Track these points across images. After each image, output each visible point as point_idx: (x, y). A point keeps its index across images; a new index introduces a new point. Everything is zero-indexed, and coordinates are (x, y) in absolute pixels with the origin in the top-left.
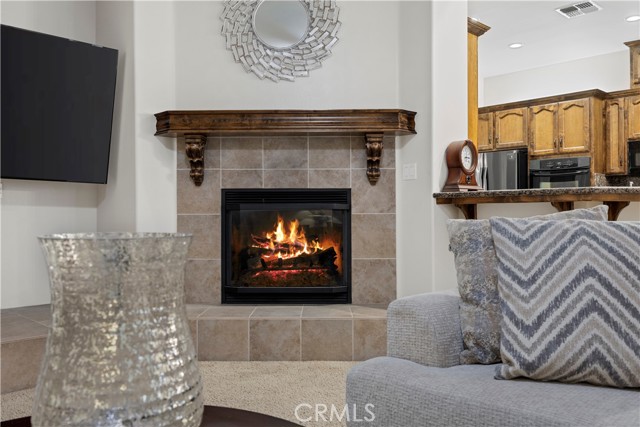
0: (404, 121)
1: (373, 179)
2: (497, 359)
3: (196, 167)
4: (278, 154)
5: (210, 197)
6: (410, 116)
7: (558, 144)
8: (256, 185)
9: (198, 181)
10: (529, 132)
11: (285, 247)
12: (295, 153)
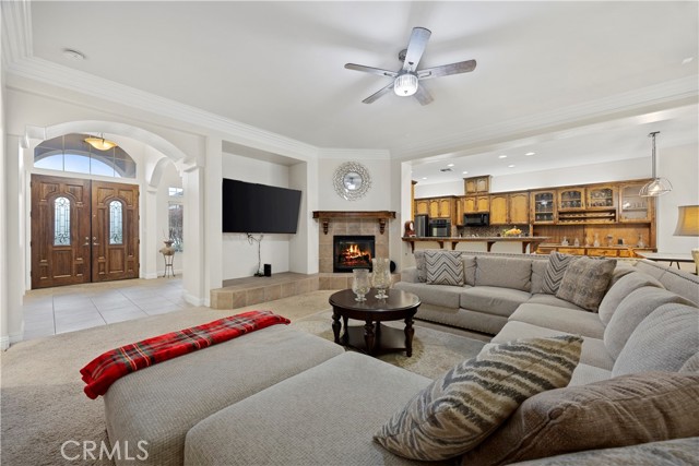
0: (393, 215)
1: (382, 233)
2: (426, 281)
3: (325, 229)
4: (352, 224)
5: (330, 238)
6: (394, 213)
7: (439, 214)
8: (344, 234)
9: (326, 233)
10: (429, 210)
11: (353, 254)
12: (357, 224)
